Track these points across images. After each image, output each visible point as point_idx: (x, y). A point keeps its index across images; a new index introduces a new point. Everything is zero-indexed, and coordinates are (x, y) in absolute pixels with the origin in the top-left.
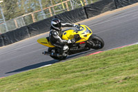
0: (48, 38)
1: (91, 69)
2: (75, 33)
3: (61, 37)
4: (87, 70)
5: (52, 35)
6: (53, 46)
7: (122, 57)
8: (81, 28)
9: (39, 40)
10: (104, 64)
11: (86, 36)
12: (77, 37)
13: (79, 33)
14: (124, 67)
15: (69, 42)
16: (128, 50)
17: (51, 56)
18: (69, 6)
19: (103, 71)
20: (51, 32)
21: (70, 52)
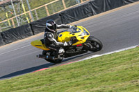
0: (42, 41)
1: (37, 86)
2: (71, 35)
3: (57, 39)
4: (33, 87)
5: (47, 37)
6: (47, 49)
7: (68, 73)
8: (78, 30)
9: (32, 43)
10: (50, 80)
11: (83, 38)
12: (74, 40)
13: (76, 35)
14: (70, 83)
15: (66, 44)
16: (74, 66)
17: (46, 59)
18: (15, 22)
19: (49, 87)
20: (46, 35)
21: (66, 55)
